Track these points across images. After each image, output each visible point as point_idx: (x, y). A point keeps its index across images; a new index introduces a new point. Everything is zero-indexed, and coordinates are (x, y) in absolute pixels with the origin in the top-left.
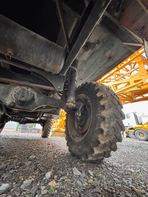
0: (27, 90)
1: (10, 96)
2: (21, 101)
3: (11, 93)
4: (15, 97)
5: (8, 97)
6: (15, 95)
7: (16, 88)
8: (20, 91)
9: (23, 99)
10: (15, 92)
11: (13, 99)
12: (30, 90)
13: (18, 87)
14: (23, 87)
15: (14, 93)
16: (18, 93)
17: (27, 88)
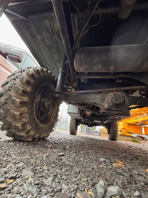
0: (118, 94)
1: (107, 101)
2: (116, 104)
3: (107, 99)
4: (111, 102)
5: (105, 103)
6: (111, 100)
7: (110, 95)
8: (114, 96)
9: (118, 102)
10: (110, 97)
11: (110, 103)
12: (120, 93)
13: (111, 93)
14: (114, 93)
15: (110, 99)
16: (113, 98)
17: (118, 93)
